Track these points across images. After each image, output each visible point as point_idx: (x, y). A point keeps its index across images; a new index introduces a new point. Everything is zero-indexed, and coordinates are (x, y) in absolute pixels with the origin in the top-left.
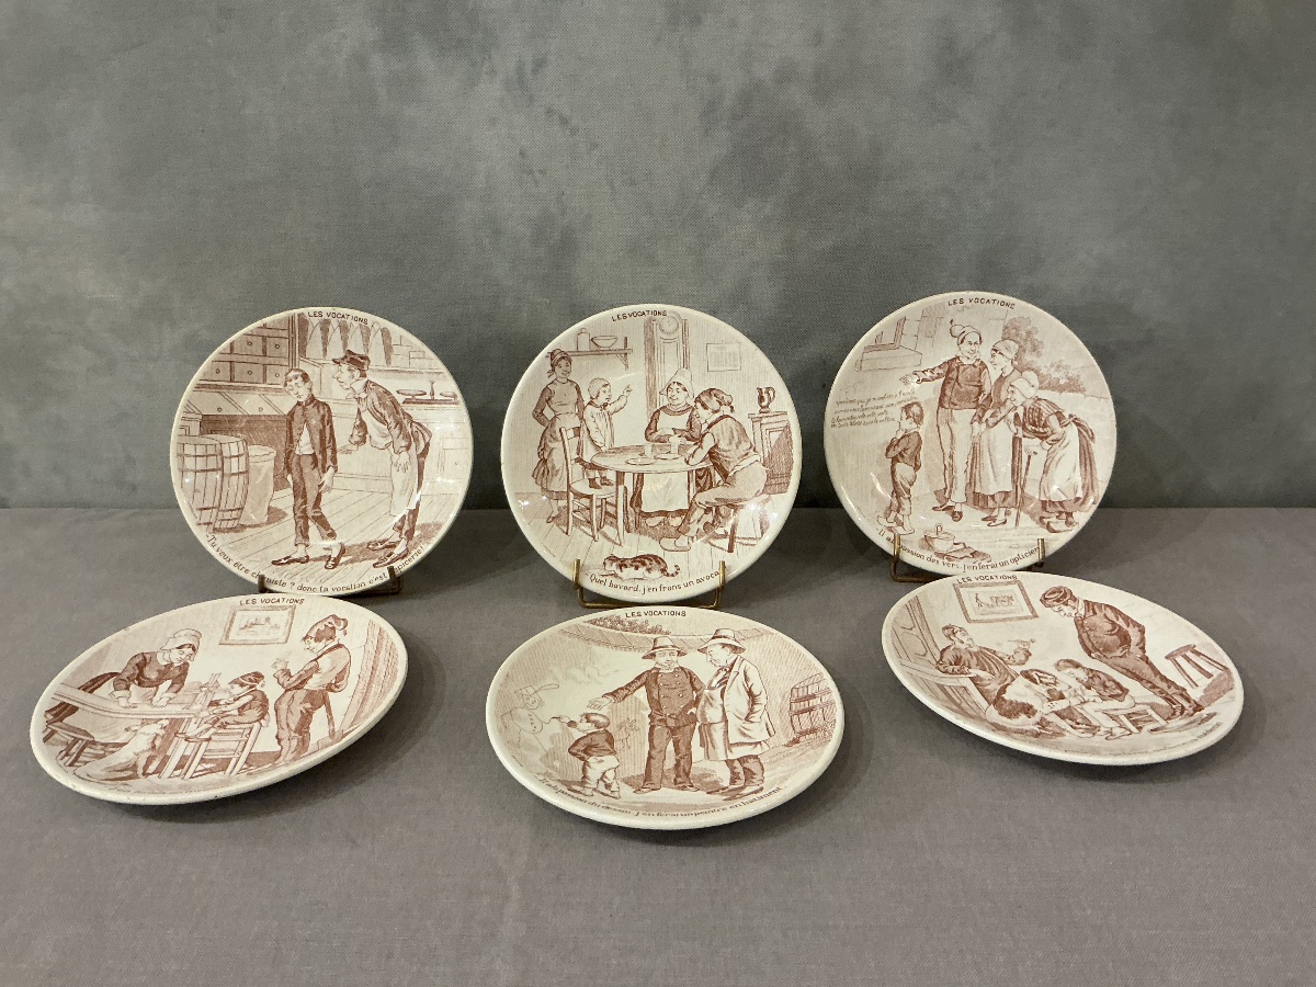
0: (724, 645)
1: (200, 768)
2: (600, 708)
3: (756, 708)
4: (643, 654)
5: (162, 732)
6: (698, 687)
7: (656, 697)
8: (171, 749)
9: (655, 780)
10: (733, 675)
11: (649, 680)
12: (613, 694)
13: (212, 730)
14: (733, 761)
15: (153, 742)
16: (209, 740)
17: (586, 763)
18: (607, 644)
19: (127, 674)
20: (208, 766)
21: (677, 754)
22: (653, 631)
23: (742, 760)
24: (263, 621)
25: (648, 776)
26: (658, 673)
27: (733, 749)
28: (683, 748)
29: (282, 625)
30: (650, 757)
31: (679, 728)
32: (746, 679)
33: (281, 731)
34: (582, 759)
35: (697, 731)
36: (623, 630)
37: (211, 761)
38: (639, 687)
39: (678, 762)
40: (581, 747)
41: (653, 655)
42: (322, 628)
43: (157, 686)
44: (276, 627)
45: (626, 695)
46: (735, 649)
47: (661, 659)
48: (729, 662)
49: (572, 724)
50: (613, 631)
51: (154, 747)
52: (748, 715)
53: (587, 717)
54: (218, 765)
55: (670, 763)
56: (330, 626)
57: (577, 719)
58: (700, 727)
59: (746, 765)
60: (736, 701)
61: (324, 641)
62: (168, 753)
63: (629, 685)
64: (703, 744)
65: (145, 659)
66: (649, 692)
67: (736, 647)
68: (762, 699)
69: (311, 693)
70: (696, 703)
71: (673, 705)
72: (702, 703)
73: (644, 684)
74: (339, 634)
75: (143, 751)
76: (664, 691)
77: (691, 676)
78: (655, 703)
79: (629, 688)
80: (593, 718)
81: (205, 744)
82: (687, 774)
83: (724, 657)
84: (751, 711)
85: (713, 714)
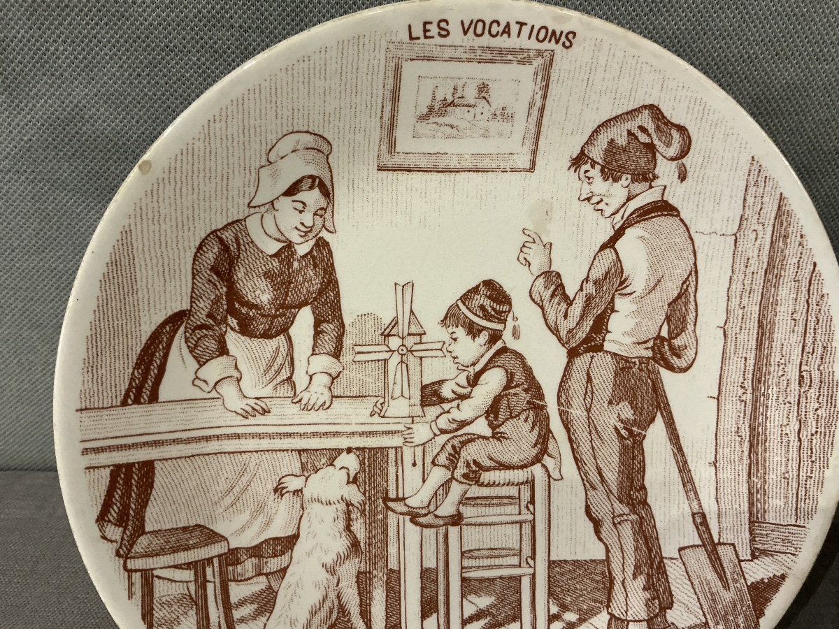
1: (469, 610)
5: (354, 495)
8: (392, 550)
13: (456, 490)
15: (348, 528)
16: (457, 520)
19: (204, 305)
20: (484, 601)
24: (470, 94)
29: (520, 109)
33: (591, 493)
37: (483, 585)
42: (622, 141)
43: (284, 330)
44: (505, 115)
51: (355, 544)
54: (501, 599)
56: (643, 138)
61: (625, 180)
62: (393, 564)
65: (225, 248)
69: (623, 365)
74: (665, 170)
75: (341, 560)
81: (454, 531)
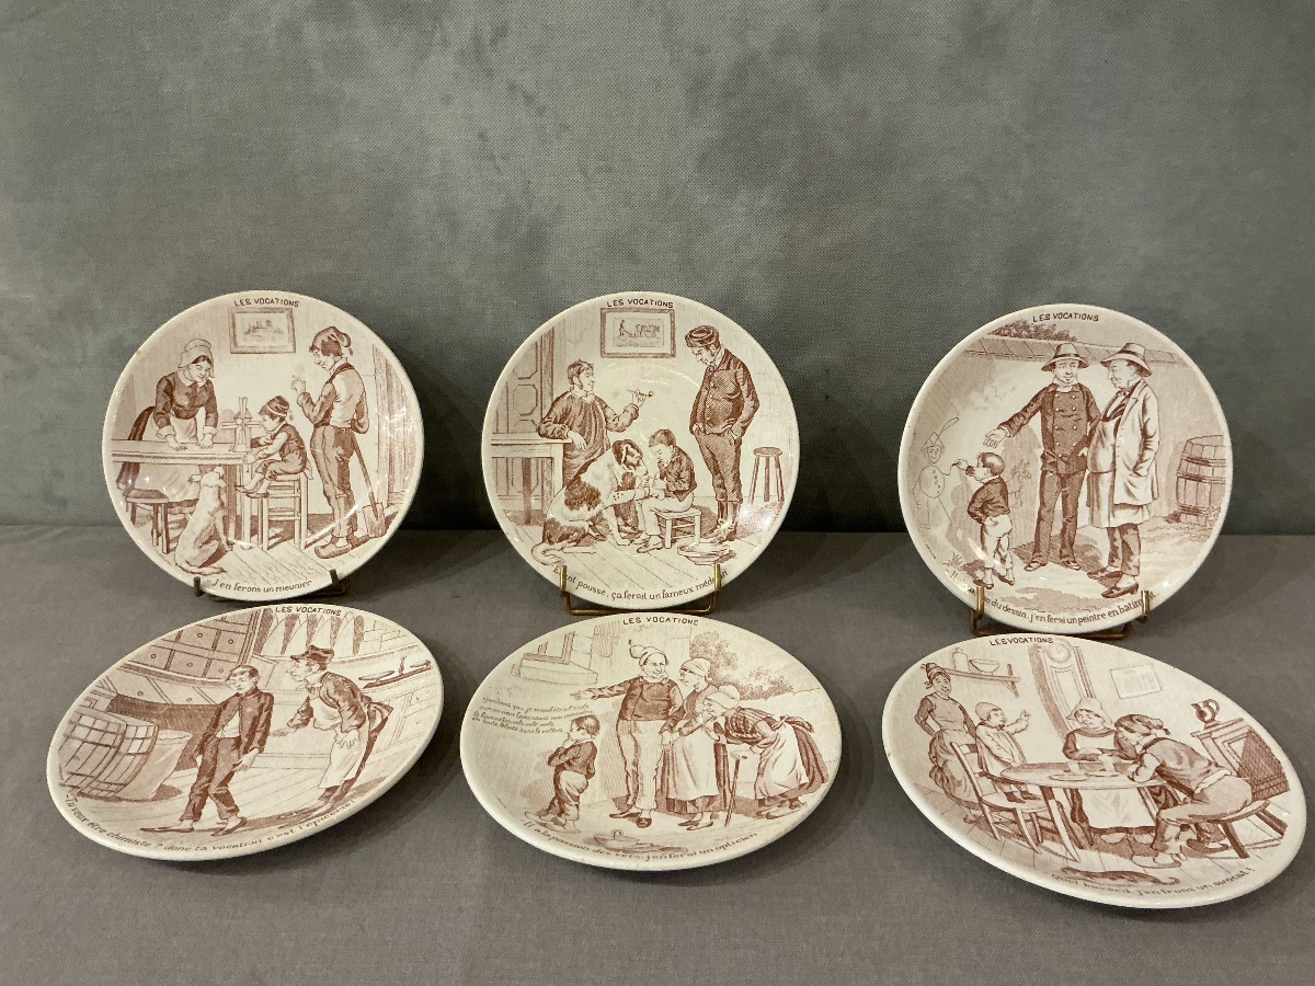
0: (1131, 363)
2: (995, 444)
3: (1148, 454)
4: (1043, 364)
6: (1093, 415)
7: (1050, 429)
9: (1043, 551)
10: (1131, 401)
11: (1044, 401)
12: (1008, 423)
13: (266, 483)
14: (1114, 529)
15: (219, 497)
16: (266, 495)
17: (983, 528)
18: (1009, 355)
21: (1065, 515)
22: (1059, 337)
23: (1123, 529)
25: (1037, 549)
26: (1055, 392)
27: (1118, 512)
28: (1070, 507)
30: (1040, 519)
31: (1069, 476)
32: (1144, 411)
33: (326, 485)
34: (979, 521)
35: (1085, 482)
36: (1027, 337)
38: (1034, 413)
39: (1065, 524)
40: (978, 505)
41: (1053, 365)
45: (1022, 425)
46: (1141, 371)
47: (1060, 371)
48: (1132, 384)
49: (970, 470)
50: (1017, 339)
51: (222, 504)
52: (1137, 463)
53: (983, 457)
55: (1057, 530)
57: (974, 464)
58: (1089, 477)
59: (1125, 537)
60: (1128, 441)
63: (1025, 409)
64: (1089, 504)
66: (1044, 420)
67: (1142, 367)
68: (1154, 444)
69: (339, 431)
70: (1087, 441)
71: (1067, 442)
72: (1094, 441)
73: (1040, 408)
76: (1060, 421)
77: (1088, 397)
78: (1049, 437)
79: (1025, 413)
80: (989, 460)
82: (1072, 544)
83: (1127, 376)
84: (1141, 459)
85: (1104, 460)
